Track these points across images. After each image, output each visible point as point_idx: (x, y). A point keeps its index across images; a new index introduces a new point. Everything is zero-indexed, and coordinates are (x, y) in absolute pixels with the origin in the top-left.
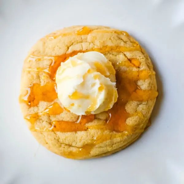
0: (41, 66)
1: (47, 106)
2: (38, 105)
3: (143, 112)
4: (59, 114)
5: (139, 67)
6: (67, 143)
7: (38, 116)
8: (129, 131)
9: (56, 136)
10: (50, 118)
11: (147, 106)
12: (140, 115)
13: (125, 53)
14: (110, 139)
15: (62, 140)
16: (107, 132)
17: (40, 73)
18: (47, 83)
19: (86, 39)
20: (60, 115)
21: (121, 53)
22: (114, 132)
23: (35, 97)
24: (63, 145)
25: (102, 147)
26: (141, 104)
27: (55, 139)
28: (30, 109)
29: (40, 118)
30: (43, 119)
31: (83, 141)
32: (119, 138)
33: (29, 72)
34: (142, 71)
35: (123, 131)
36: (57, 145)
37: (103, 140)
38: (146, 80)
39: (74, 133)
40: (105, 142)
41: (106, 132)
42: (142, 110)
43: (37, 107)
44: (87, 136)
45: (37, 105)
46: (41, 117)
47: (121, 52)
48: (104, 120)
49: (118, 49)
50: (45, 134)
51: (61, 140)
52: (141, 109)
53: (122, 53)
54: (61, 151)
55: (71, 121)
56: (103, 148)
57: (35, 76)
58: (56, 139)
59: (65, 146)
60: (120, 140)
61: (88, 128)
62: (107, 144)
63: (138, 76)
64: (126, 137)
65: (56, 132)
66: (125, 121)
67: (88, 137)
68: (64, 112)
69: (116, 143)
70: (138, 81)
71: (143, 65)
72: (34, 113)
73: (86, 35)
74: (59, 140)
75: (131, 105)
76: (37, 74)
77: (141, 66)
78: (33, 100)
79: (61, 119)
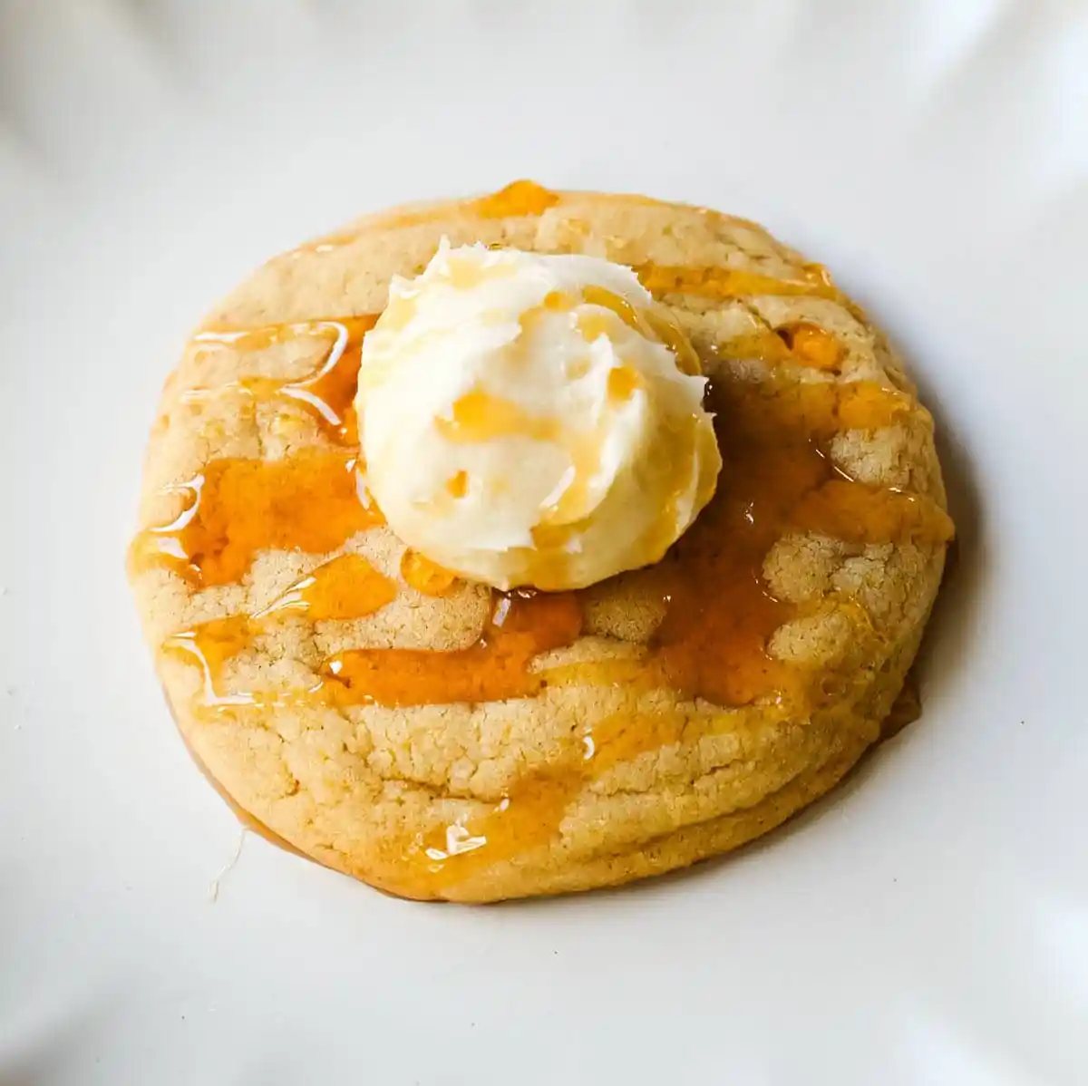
0: (266, 368)
1: (300, 571)
2: (246, 579)
3: (870, 598)
4: (373, 613)
5: (837, 373)
6: (418, 775)
7: (245, 632)
8: (791, 695)
9: (355, 736)
10: (318, 639)
11: (893, 572)
12: (852, 611)
13: (756, 303)
14: (680, 737)
15: (391, 752)
16: (658, 702)
17: (262, 407)
18: (301, 450)
19: (532, 234)
20: (381, 616)
21: (735, 302)
22: (703, 705)
23: (230, 533)
24: (393, 791)
25: (628, 793)
26: (855, 555)
27: (345, 748)
28: (197, 598)
29: (259, 641)
30: (274, 648)
31: (516, 751)
32: (731, 736)
33: (196, 409)
34: (854, 388)
35: (752, 703)
36: (358, 790)
37: (639, 746)
38: (882, 434)
39: (460, 708)
40: (648, 753)
41: (654, 696)
42: (861, 587)
43: (241, 584)
44: (541, 722)
45: (238, 577)
46: (260, 633)
47: (730, 298)
48: (642, 643)
49: (712, 283)
50: (287, 726)
51: (381, 758)
52: (858, 581)
53: (739, 301)
54: (381, 832)
55: (441, 646)
56: (638, 799)
57: (231, 418)
58: (352, 749)
59: (404, 791)
60: (736, 746)
61: (544, 684)
62: (662, 767)
63: (835, 411)
64: (774, 735)
65: (351, 711)
66: (767, 641)
67: (548, 725)
68: (401, 601)
69: (714, 770)
70: (836, 439)
71: (859, 358)
72: (223, 616)
73: (530, 219)
74: (371, 758)
75: (797, 556)
76: (244, 410)
77: (847, 365)
78: (218, 553)
79: (382, 641)
